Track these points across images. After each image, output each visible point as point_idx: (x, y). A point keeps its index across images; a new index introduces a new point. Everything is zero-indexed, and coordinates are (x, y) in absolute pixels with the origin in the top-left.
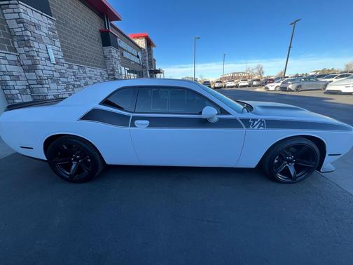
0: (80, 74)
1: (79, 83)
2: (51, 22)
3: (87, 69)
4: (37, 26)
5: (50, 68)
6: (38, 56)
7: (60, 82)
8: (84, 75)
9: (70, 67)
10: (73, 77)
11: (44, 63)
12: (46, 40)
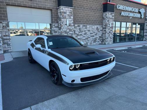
0: (83, 29)
1: (81, 33)
2: (71, 10)
3: (88, 26)
4: (65, 13)
5: (65, 28)
6: (63, 24)
7: (69, 34)
8: (85, 29)
9: (79, 26)
10: (79, 31)
11: (64, 26)
12: (67, 17)
